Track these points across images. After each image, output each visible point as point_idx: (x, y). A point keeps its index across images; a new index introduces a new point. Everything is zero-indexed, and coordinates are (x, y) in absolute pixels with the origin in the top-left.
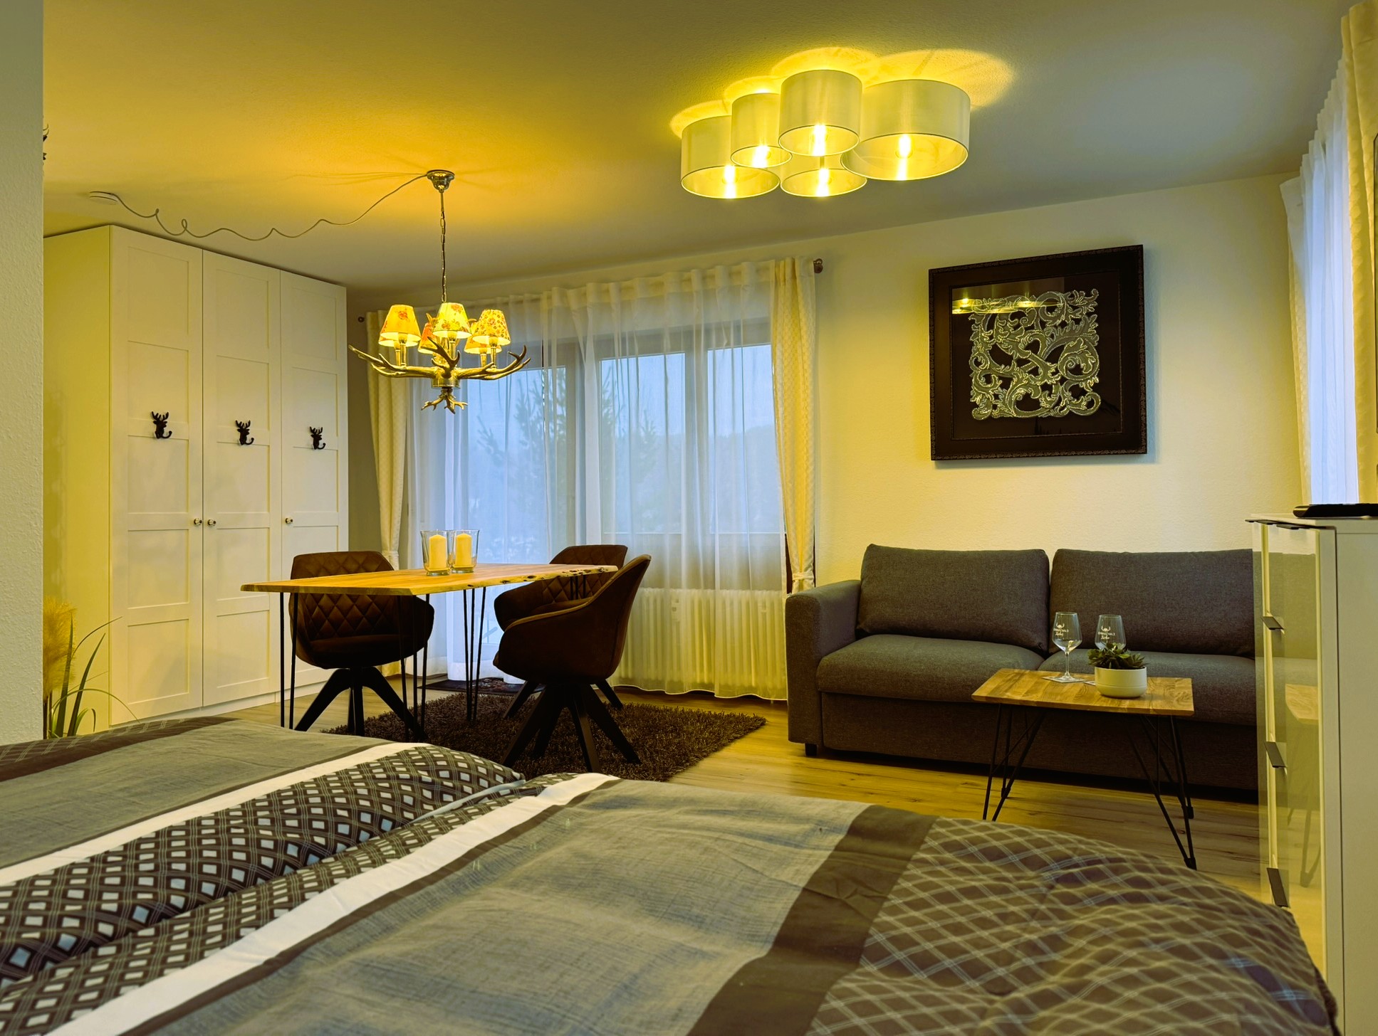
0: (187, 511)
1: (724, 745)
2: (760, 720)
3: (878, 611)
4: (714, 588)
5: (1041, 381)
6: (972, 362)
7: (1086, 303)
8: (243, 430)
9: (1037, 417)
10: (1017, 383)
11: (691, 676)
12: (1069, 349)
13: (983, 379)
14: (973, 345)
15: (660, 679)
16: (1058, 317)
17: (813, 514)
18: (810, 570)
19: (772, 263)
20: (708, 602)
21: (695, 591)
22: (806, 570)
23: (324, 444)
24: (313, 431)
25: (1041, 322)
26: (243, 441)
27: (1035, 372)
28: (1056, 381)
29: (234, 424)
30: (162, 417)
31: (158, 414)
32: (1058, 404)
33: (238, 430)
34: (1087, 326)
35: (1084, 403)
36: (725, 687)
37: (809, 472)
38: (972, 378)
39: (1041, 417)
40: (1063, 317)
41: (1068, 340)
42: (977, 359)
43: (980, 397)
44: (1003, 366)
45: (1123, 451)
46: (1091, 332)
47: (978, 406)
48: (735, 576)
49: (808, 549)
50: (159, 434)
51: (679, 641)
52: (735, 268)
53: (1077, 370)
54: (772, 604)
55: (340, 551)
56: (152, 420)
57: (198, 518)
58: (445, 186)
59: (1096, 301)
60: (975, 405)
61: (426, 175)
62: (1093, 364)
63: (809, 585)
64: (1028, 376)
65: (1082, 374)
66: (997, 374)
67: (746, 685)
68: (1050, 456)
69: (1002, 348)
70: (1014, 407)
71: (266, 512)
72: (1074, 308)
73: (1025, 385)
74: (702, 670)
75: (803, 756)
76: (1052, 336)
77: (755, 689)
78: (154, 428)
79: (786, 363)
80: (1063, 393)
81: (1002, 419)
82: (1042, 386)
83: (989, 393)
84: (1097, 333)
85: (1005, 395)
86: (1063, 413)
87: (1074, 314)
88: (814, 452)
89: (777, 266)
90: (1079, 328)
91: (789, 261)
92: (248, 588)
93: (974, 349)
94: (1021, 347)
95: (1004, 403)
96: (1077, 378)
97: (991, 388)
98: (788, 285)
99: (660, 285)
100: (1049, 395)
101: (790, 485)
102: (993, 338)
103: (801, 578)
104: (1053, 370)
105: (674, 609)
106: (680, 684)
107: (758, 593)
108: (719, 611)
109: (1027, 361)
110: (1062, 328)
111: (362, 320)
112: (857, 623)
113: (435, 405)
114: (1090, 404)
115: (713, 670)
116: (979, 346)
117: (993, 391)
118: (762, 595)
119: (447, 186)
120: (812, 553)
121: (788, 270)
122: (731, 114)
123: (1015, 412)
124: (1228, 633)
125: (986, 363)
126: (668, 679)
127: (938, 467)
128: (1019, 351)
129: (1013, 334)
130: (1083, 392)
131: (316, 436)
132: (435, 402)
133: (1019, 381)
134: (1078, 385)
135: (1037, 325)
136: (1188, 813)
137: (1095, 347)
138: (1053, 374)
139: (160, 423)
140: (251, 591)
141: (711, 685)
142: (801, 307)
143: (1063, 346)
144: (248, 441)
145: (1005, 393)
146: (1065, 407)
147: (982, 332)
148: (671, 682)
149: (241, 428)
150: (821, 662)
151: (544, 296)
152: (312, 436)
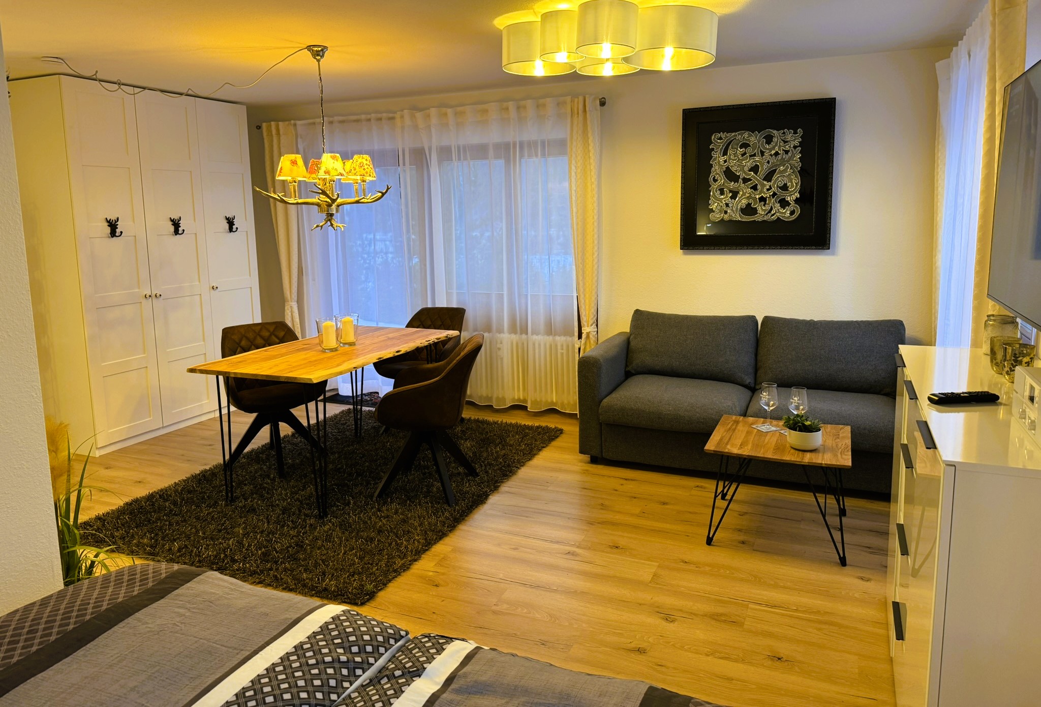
0: (139, 289)
1: (535, 454)
2: (559, 431)
3: (642, 359)
4: (527, 334)
5: (759, 194)
6: (711, 179)
7: (794, 139)
8: (176, 224)
9: (755, 220)
10: (742, 196)
11: (511, 394)
12: (781, 172)
13: (719, 192)
14: (713, 167)
15: (490, 396)
16: (773, 148)
17: (597, 287)
18: (594, 326)
19: (568, 99)
20: (523, 344)
21: (513, 336)
22: (592, 325)
23: (237, 228)
24: (228, 219)
25: (761, 151)
26: (176, 232)
27: (755, 188)
28: (770, 195)
29: (169, 220)
30: (114, 221)
31: (110, 219)
32: (770, 212)
33: (172, 224)
34: (793, 156)
35: (788, 212)
36: (535, 402)
37: (594, 257)
38: (711, 191)
39: (758, 221)
40: (777, 149)
41: (779, 166)
42: (715, 177)
43: (716, 204)
44: (733, 183)
45: (813, 247)
46: (796, 160)
47: (714, 212)
48: (542, 327)
49: (593, 311)
50: (113, 234)
51: (502, 371)
52: (541, 101)
53: (785, 188)
54: (568, 346)
55: (255, 322)
56: (107, 224)
57: (149, 293)
58: (321, 57)
59: (800, 137)
60: (712, 211)
61: (306, 48)
62: (796, 183)
63: (593, 336)
64: (749, 190)
65: (788, 190)
66: (727, 187)
67: (549, 400)
68: (763, 249)
69: (733, 169)
70: (739, 213)
71: (198, 283)
72: (785, 142)
73: (748, 197)
74: (519, 390)
75: (589, 463)
76: (768, 162)
77: (555, 404)
78: (108, 230)
79: (578, 177)
80: (774, 204)
81: (730, 221)
82: (759, 198)
83: (722, 202)
84: (800, 161)
85: (733, 204)
86: (773, 219)
87: (785, 147)
88: (598, 243)
89: (572, 101)
90: (787, 157)
91: (581, 98)
92: (192, 371)
93: (713, 169)
94: (746, 169)
95: (732, 210)
96: (784, 193)
97: (724, 198)
98: (581, 118)
99: (486, 111)
100: (764, 205)
101: (581, 266)
102: (726, 162)
103: (588, 331)
104: (768, 187)
105: (499, 349)
106: (504, 399)
107: (558, 338)
108: (531, 353)
109: (750, 180)
110: (776, 156)
111: (259, 127)
112: (627, 366)
113: (322, 227)
114: (792, 213)
115: (526, 390)
116: (717, 167)
117: (725, 201)
118: (560, 339)
119: (322, 56)
120: (595, 313)
121: (581, 106)
122: (540, 20)
123: (740, 216)
124: (876, 380)
125: (721, 180)
126: (495, 396)
127: (685, 254)
128: (744, 172)
129: (741, 160)
130: (788, 204)
131: (230, 222)
132: (321, 224)
133: (744, 194)
134: (785, 198)
135: (758, 154)
136: (842, 513)
137: (798, 171)
138: (768, 190)
139: (113, 226)
140: (195, 373)
141: (525, 401)
142: (590, 135)
143: (776, 170)
144: (180, 232)
145: (733, 202)
146: (775, 213)
147: (719, 157)
148: (498, 398)
149: (174, 222)
150: (602, 402)
151: (398, 115)
152: (227, 222)
